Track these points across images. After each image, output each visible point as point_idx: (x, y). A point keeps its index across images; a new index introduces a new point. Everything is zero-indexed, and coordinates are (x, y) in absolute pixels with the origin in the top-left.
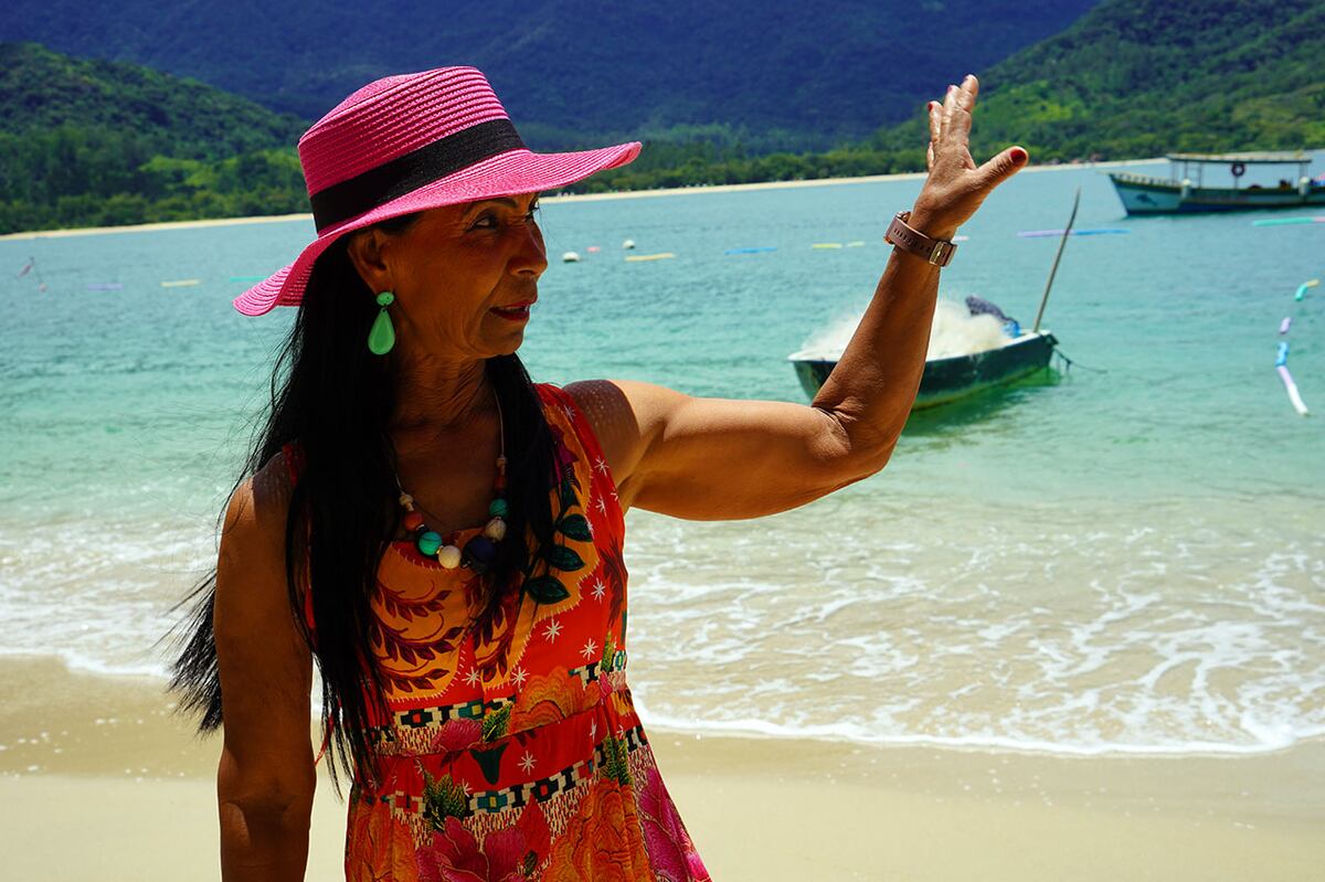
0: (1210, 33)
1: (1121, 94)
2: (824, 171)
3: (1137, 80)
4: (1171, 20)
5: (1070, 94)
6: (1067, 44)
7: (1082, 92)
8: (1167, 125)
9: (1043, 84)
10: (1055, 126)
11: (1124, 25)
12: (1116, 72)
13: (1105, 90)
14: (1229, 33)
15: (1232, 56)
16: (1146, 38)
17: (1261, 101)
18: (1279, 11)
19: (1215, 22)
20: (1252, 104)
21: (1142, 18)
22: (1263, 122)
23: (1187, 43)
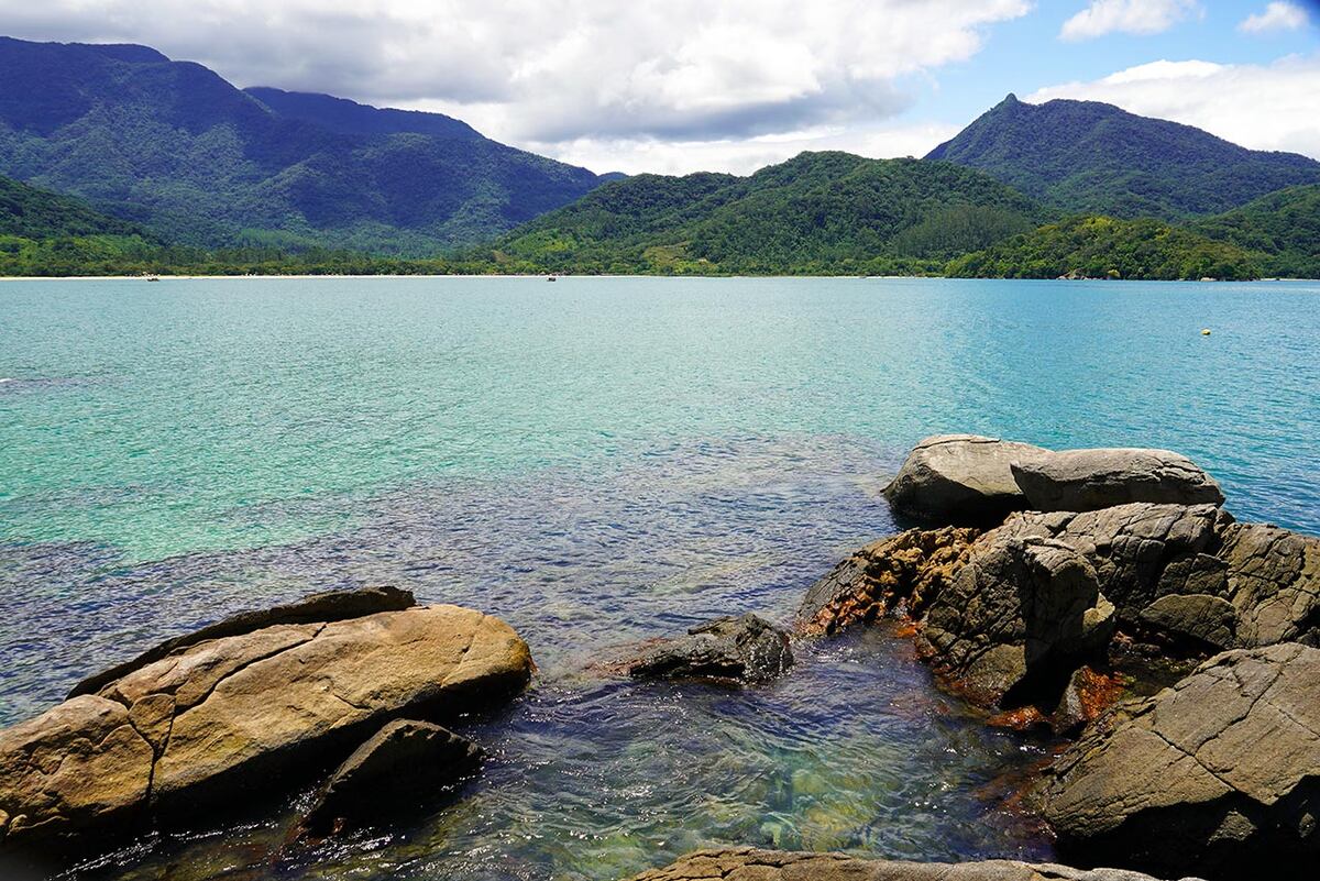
0: (649, 210)
1: (596, 238)
2: (409, 270)
3: (607, 232)
4: (629, 201)
5: (569, 237)
6: (574, 209)
7: (575, 237)
8: (607, 258)
9: (555, 230)
10: (554, 253)
11: (605, 202)
12: (597, 227)
13: (589, 236)
14: (659, 210)
15: (656, 223)
16: (616, 210)
17: (659, 248)
18: (685, 201)
19: (651, 204)
20: (654, 249)
21: (615, 198)
22: (657, 259)
23: (637, 214)
